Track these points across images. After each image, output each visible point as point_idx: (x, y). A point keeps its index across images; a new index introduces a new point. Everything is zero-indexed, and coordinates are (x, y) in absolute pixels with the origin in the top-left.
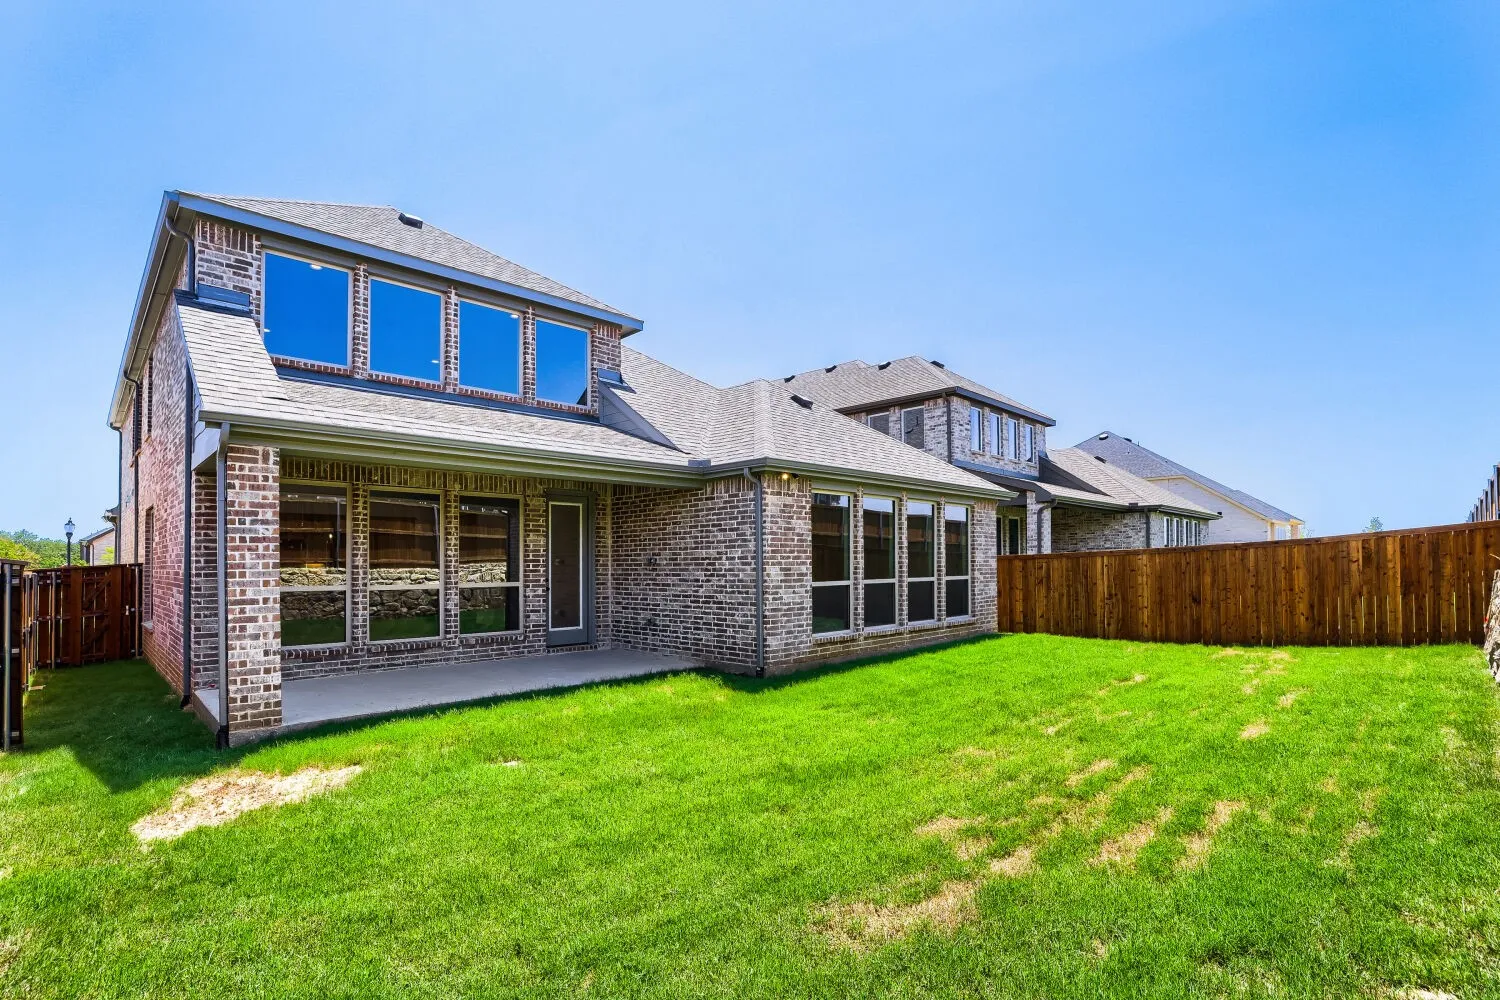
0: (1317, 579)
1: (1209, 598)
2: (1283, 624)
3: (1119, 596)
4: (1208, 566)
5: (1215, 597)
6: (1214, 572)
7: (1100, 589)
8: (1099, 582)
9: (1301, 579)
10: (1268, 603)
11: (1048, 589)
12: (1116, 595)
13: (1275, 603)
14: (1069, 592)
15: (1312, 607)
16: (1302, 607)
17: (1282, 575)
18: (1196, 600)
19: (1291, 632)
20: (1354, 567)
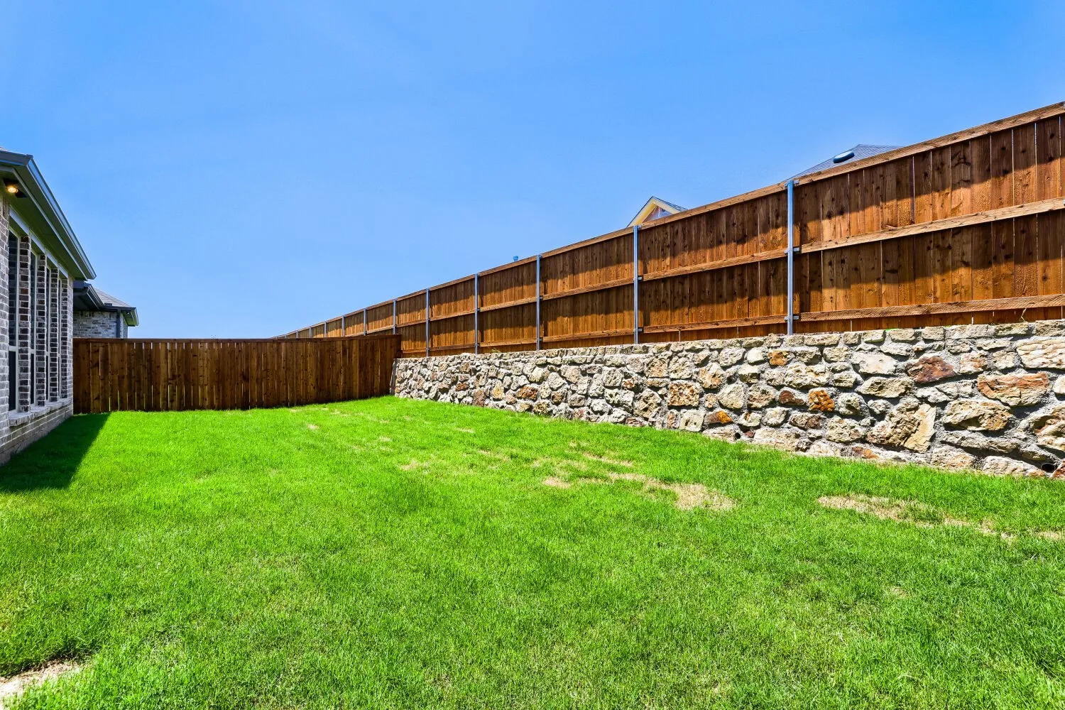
0: (321, 363)
1: (255, 376)
2: (302, 392)
3: (182, 377)
4: (255, 354)
5: (259, 376)
6: (259, 358)
7: (163, 370)
8: (163, 365)
9: (311, 363)
10: (293, 378)
11: (105, 371)
12: (179, 376)
13: (297, 378)
14: (130, 375)
15: (317, 380)
16: (312, 381)
17: (301, 361)
18: (246, 378)
19: (306, 396)
20: (338, 356)
